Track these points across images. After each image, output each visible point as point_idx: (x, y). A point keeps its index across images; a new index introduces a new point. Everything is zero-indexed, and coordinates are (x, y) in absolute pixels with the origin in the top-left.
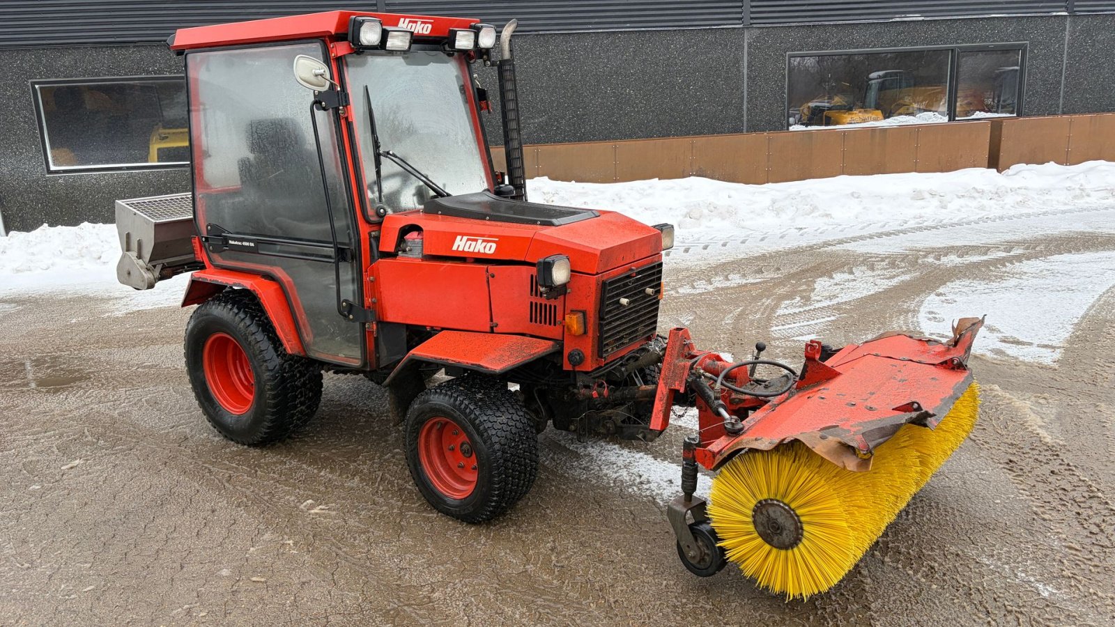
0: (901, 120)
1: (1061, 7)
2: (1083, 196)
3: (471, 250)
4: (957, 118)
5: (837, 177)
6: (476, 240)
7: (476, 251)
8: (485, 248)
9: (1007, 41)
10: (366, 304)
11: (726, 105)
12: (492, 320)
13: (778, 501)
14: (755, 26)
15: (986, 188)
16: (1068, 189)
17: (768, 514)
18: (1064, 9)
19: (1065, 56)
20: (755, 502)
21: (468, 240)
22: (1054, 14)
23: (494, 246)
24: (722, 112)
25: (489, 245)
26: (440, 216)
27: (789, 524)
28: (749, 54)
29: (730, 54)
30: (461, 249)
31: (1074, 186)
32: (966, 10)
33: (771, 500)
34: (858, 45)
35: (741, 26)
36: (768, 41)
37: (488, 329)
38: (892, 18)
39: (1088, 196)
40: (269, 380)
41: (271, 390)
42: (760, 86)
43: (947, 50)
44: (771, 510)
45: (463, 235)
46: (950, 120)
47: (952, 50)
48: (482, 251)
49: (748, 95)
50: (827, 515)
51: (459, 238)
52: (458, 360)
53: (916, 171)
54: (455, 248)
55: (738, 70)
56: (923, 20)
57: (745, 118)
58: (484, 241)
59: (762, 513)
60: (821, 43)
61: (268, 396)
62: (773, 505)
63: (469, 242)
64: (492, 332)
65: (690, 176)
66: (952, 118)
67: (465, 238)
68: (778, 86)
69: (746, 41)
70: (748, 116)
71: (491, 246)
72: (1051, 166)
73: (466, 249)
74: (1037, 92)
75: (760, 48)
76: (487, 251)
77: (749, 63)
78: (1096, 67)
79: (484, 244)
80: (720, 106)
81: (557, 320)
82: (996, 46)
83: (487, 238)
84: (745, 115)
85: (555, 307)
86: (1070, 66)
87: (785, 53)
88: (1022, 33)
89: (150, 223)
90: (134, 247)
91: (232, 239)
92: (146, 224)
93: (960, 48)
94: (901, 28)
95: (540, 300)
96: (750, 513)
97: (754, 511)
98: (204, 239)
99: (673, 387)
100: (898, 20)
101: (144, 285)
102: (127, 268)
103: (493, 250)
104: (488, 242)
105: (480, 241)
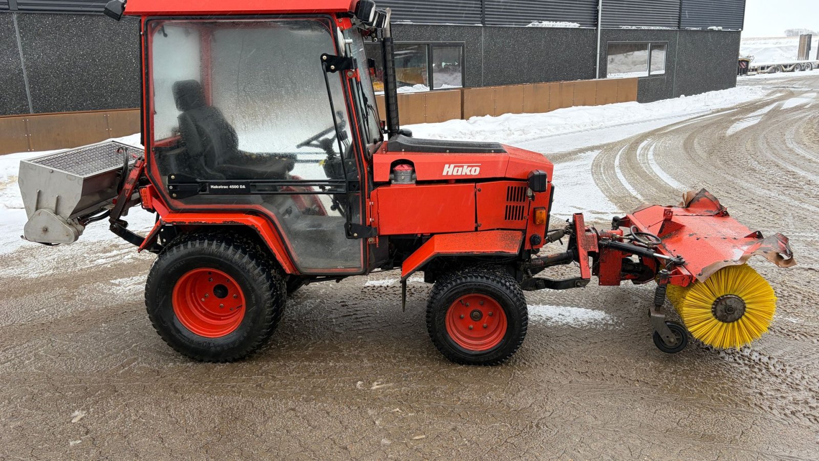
0: (406, 89)
1: (479, 21)
2: (511, 135)
3: (459, 173)
4: (434, 89)
6: (463, 167)
7: (464, 174)
8: (470, 171)
9: (455, 40)
10: (368, 224)
12: (476, 222)
13: (731, 295)
15: (467, 132)
16: (503, 130)
17: (726, 304)
18: (480, 22)
19: (483, 51)
20: (714, 299)
21: (455, 167)
22: (476, 25)
23: (478, 169)
25: (473, 169)
26: (403, 153)
27: (740, 307)
30: (450, 173)
31: (505, 129)
32: (436, 20)
33: (727, 295)
37: (474, 229)
38: (395, 22)
39: (513, 134)
40: (268, 299)
41: (268, 307)
43: (425, 44)
44: (728, 301)
45: (450, 163)
46: (430, 90)
47: (428, 45)
48: (468, 173)
50: (763, 296)
51: (447, 166)
52: (482, 251)
53: (426, 122)
54: (444, 173)
56: (412, 25)
58: (468, 166)
59: (721, 304)
61: (267, 313)
62: (729, 298)
63: (456, 169)
64: (476, 230)
66: (431, 89)
67: (452, 166)
71: (476, 170)
72: (488, 117)
73: (455, 173)
74: (471, 72)
76: (473, 173)
78: (497, 58)
79: (470, 168)
81: (524, 215)
82: (449, 43)
83: (471, 163)
85: (523, 207)
86: (486, 57)
88: (462, 36)
89: (77, 180)
90: (47, 204)
91: (215, 184)
92: (70, 180)
93: (432, 43)
94: (400, 29)
95: (513, 204)
96: (711, 306)
97: (713, 305)
98: (172, 188)
99: (590, 250)
100: (399, 23)
101: (70, 239)
102: (43, 225)
103: (477, 172)
104: (473, 166)
105: (465, 167)
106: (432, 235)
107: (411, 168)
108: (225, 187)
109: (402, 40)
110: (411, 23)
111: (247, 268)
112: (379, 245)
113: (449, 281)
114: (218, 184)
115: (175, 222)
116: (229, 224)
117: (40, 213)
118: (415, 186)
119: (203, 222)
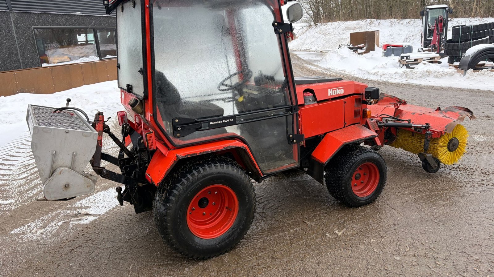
0: (85, 59)
3: (335, 94)
5: (83, 86)
6: (336, 89)
7: (337, 94)
8: (340, 91)
10: (299, 133)
11: (10, 54)
12: (344, 122)
13: (453, 138)
14: (15, 11)
21: (333, 90)
23: (343, 90)
24: (8, 58)
25: (341, 90)
27: (457, 143)
28: (15, 26)
29: (6, 26)
30: (331, 95)
34: (61, 24)
35: (8, 11)
36: (22, 19)
37: (343, 126)
38: (71, 13)
42: (24, 44)
44: (452, 142)
45: (330, 88)
46: (100, 59)
47: (94, 29)
49: (19, 48)
51: (329, 90)
54: (329, 95)
55: (12, 35)
56: (82, 15)
57: (21, 61)
60: (46, 22)
62: (452, 140)
63: (334, 91)
64: (345, 126)
65: (18, 93)
67: (332, 89)
68: (32, 43)
69: (12, 19)
70: (22, 59)
73: (334, 94)
75: (19, 24)
76: (341, 93)
77: (16, 31)
80: (7, 54)
81: (360, 115)
82: (107, 28)
83: (339, 87)
84: (20, 59)
87: (31, 26)
88: (114, 23)
89: (92, 135)
90: (62, 162)
91: (212, 121)
92: (86, 136)
93: (96, 28)
94: (75, 18)
95: (357, 108)
96: (447, 145)
97: (448, 144)
98: (180, 129)
99: (376, 130)
100: (73, 14)
101: (90, 190)
102: (64, 182)
103: (343, 92)
104: (340, 89)
105: (337, 89)
106: (325, 134)
107: (312, 94)
108: (220, 122)
109: (77, 26)
110: (81, 14)
111: (242, 178)
112: (306, 146)
113: (352, 159)
114: (215, 121)
115: (189, 155)
116: (228, 148)
117: (61, 172)
118: (317, 105)
119: (210, 151)
